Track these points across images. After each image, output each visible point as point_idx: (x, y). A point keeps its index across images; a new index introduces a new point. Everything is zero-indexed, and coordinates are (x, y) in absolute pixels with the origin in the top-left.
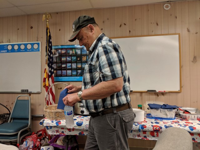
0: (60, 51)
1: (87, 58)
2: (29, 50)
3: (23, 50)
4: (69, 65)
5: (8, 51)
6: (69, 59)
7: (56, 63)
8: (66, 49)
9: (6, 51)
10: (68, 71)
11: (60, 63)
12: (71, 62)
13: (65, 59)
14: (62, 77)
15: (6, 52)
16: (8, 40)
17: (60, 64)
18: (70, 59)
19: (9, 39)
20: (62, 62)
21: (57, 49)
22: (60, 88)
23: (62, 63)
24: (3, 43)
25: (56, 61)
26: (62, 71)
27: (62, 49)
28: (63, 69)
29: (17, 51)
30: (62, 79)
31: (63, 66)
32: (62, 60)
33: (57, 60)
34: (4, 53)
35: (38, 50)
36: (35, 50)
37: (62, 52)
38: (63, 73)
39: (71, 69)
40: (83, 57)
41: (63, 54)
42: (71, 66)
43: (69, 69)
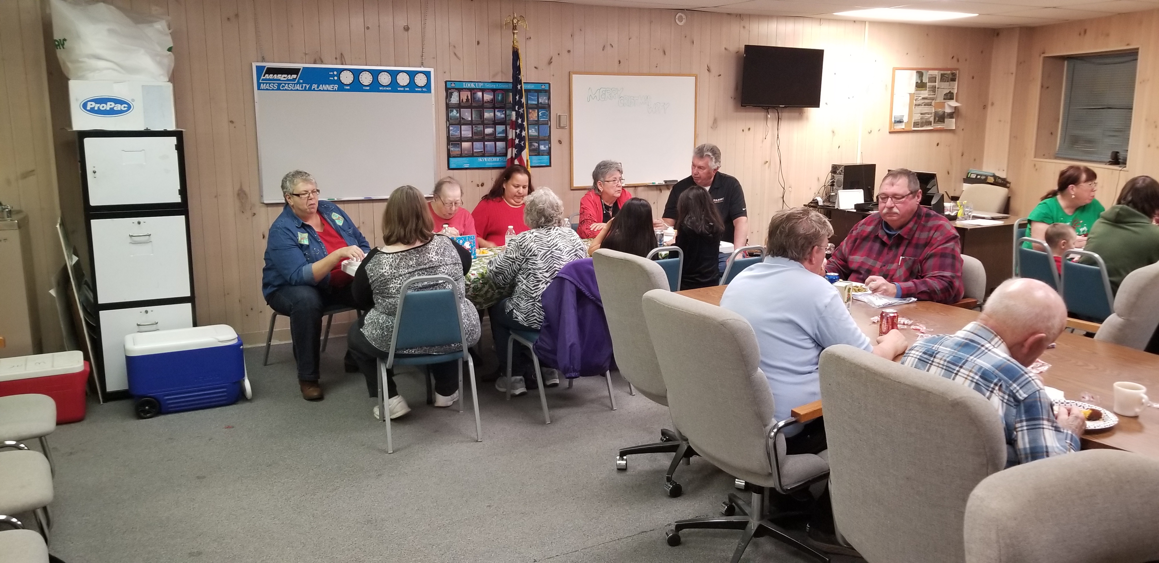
0: (480, 94)
1: (538, 115)
2: (402, 89)
3: (388, 89)
4: (500, 128)
5: (342, 87)
6: (499, 115)
7: (471, 123)
8: (494, 91)
9: (336, 87)
10: (498, 143)
11: (479, 124)
12: (503, 122)
13: (492, 114)
14: (485, 159)
15: (335, 91)
16: (338, 56)
17: (480, 128)
18: (503, 116)
19: (341, 54)
20: (486, 122)
21: (474, 89)
22: (480, 184)
23: (484, 123)
24: (322, 62)
25: (470, 119)
26: (486, 143)
27: (483, 90)
28: (486, 138)
29: (368, 88)
30: (485, 162)
31: (489, 131)
32: (485, 117)
33: (473, 117)
34: (328, 90)
35: (427, 88)
36: (420, 89)
37: (485, 98)
38: (487, 149)
39: (505, 139)
40: (531, 111)
41: (488, 102)
42: (506, 132)
43: (500, 140)
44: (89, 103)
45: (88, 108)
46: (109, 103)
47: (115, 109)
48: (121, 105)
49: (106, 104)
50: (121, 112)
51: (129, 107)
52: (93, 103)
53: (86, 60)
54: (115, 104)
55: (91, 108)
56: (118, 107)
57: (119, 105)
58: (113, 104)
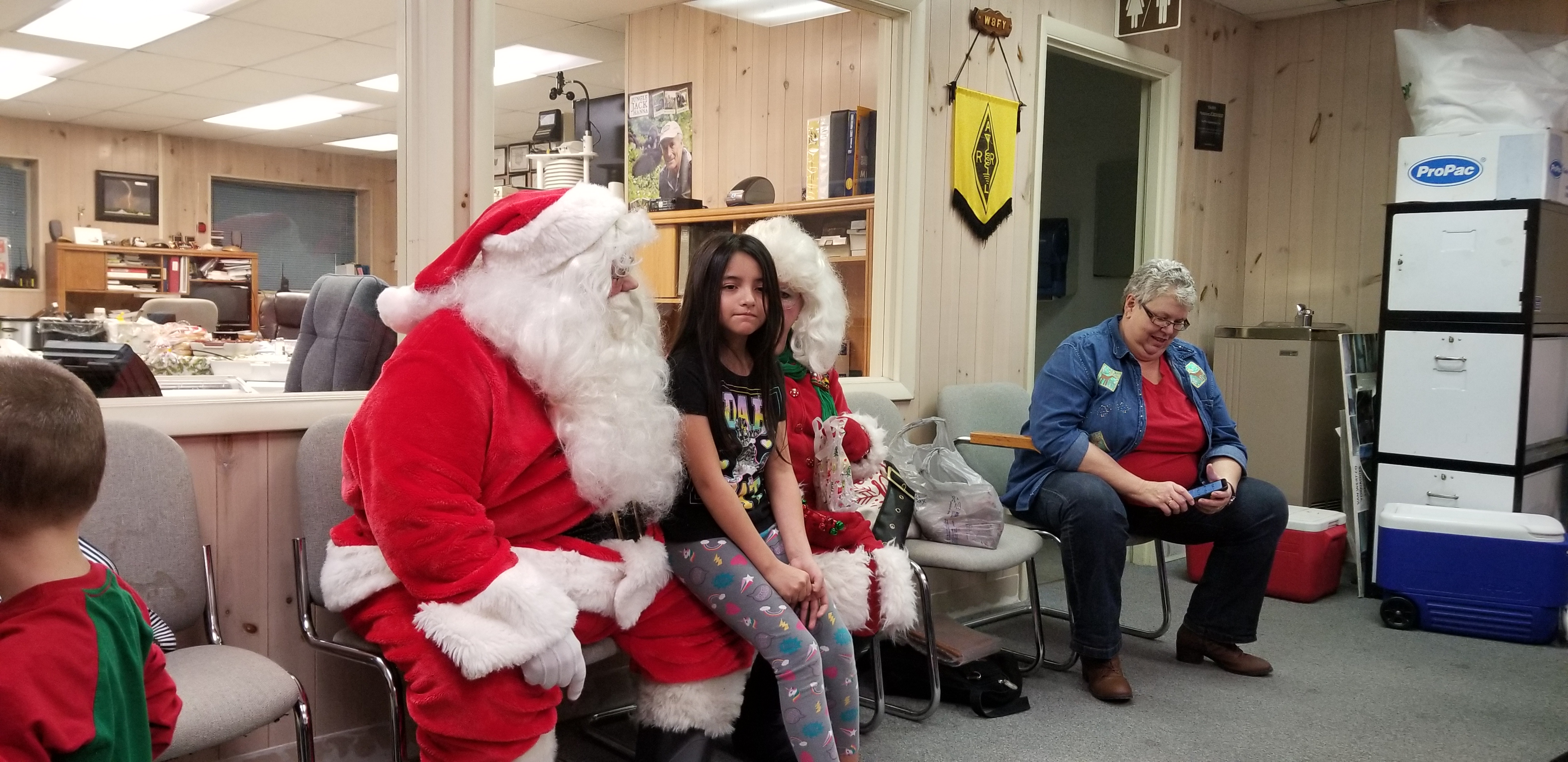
44: (1421, 168)
45: (1419, 175)
46: (1448, 166)
47: (1456, 174)
48: (1466, 167)
49: (1444, 168)
50: (1463, 178)
51: (1477, 170)
52: (1426, 168)
53: (1428, 107)
54: (1457, 167)
55: (1423, 175)
56: (1461, 171)
57: (1462, 168)
58: (1453, 166)
